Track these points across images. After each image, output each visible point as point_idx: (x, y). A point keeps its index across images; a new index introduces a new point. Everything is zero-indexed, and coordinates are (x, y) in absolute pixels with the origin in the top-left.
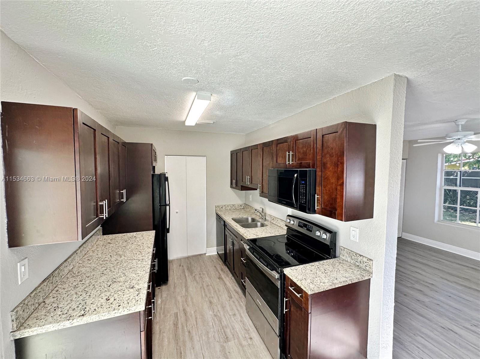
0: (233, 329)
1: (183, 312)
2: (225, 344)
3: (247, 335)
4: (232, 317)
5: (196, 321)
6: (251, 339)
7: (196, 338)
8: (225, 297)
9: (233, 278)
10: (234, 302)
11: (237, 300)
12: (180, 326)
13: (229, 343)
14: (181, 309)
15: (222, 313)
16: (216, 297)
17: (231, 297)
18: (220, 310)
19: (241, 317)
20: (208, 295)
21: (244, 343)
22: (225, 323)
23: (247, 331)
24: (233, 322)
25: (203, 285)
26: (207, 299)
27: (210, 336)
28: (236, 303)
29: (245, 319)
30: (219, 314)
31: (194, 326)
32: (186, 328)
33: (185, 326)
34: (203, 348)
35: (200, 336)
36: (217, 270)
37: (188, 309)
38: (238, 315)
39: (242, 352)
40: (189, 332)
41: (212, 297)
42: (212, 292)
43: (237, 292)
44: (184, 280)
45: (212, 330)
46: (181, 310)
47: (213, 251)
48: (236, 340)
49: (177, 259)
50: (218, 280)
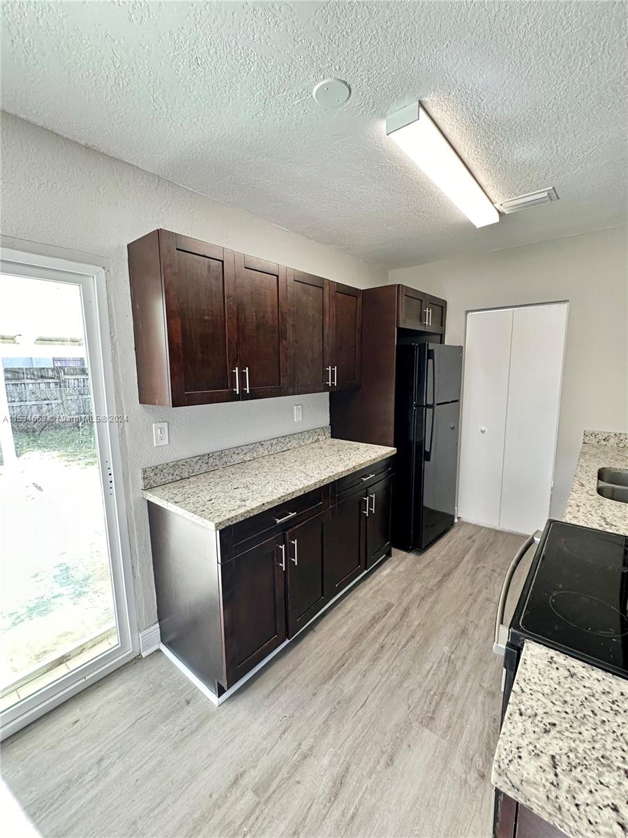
0: (461, 716)
1: (402, 611)
5: (408, 641)
7: (382, 664)
12: (378, 627)
14: (404, 604)
15: (467, 668)
18: (470, 658)
20: (472, 616)
22: (456, 688)
26: (462, 621)
27: (405, 685)
30: (459, 664)
31: (398, 645)
32: (383, 638)
33: (385, 635)
34: (376, 690)
35: (392, 667)
37: (414, 613)
45: (419, 678)
46: (401, 606)
49: (474, 526)
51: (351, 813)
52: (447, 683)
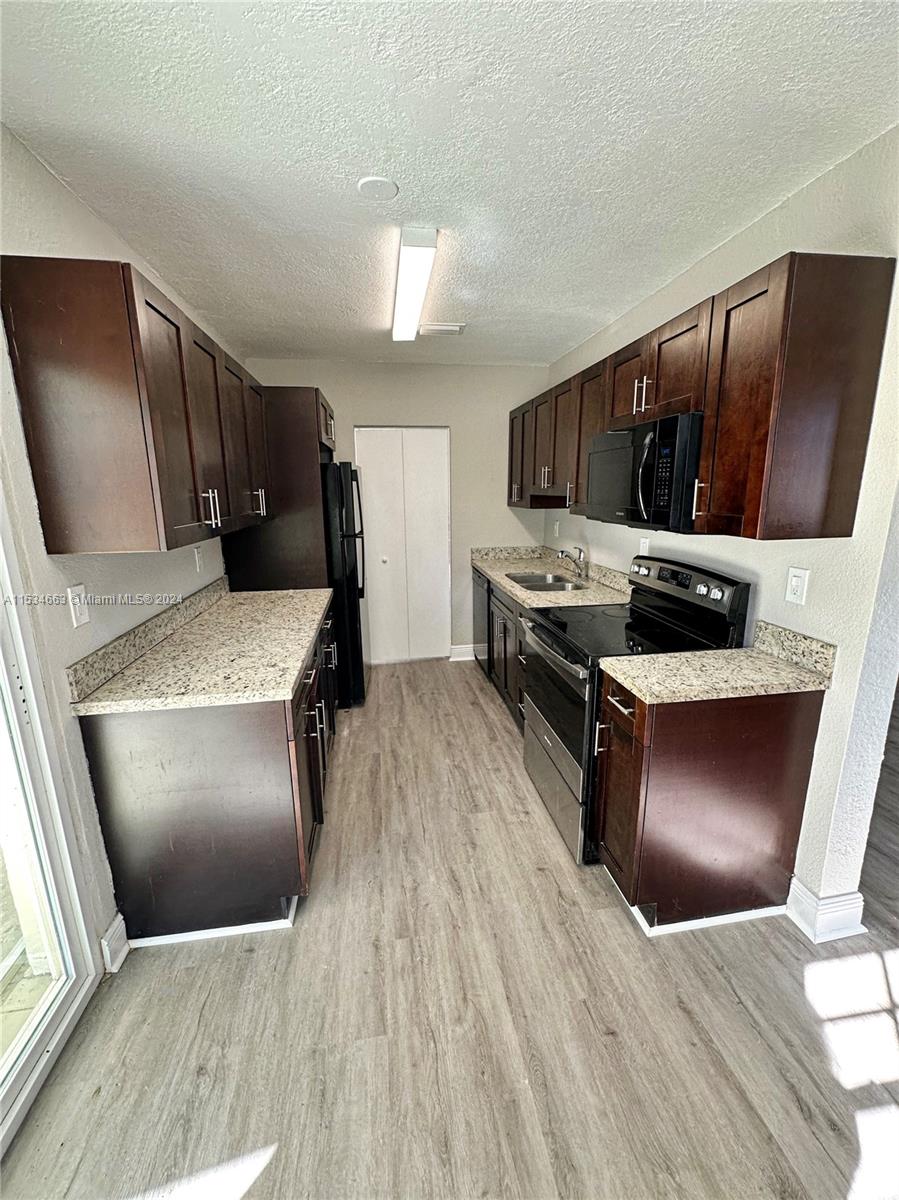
0: (491, 793)
1: (390, 754)
2: (470, 816)
3: (519, 808)
4: (492, 773)
5: (416, 773)
6: (527, 813)
7: (412, 799)
8: (480, 736)
9: (504, 706)
10: (500, 748)
11: (508, 746)
12: (382, 774)
13: (480, 815)
14: (388, 749)
15: (471, 764)
16: (462, 736)
17: (493, 739)
18: (467, 757)
19: (512, 775)
20: (446, 732)
21: (510, 818)
22: (474, 780)
23: (522, 800)
24: (492, 781)
25: (436, 712)
26: (442, 737)
27: (441, 799)
28: (505, 750)
29: (519, 779)
30: (464, 766)
31: (411, 779)
32: (394, 781)
33: (393, 777)
34: (424, 816)
35: (421, 796)
36: (471, 689)
37: (402, 751)
38: (505, 772)
39: (503, 833)
40: (400, 788)
41: (454, 736)
42: (455, 726)
43: (509, 732)
44: (398, 702)
45: (446, 789)
46: (386, 751)
47: (465, 653)
48: (495, 812)
49: (387, 665)
50: (471, 707)
51: (478, 888)
52: (467, 781)
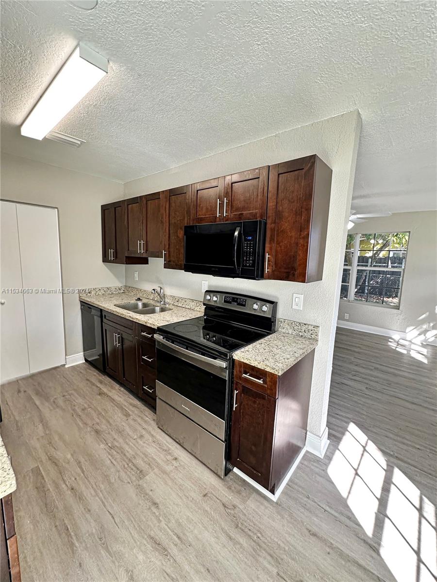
3: (169, 457)
4: (139, 440)
6: (176, 459)
7: (88, 493)
8: (118, 417)
9: (122, 389)
10: (135, 420)
11: (139, 416)
13: (147, 477)
15: (121, 440)
16: (104, 421)
17: (127, 415)
18: (116, 437)
19: (152, 436)
21: (169, 468)
22: (130, 452)
23: (167, 452)
24: (143, 447)
25: (74, 410)
27: (113, 481)
28: (139, 420)
29: (158, 437)
30: (116, 444)
31: (79, 475)
32: (64, 486)
33: (62, 482)
34: (106, 503)
35: (94, 486)
36: (93, 384)
38: (147, 436)
40: (72, 489)
42: (95, 415)
43: (134, 406)
46: (44, 461)
47: (78, 359)
48: (156, 470)
49: (9, 384)
50: (99, 397)
